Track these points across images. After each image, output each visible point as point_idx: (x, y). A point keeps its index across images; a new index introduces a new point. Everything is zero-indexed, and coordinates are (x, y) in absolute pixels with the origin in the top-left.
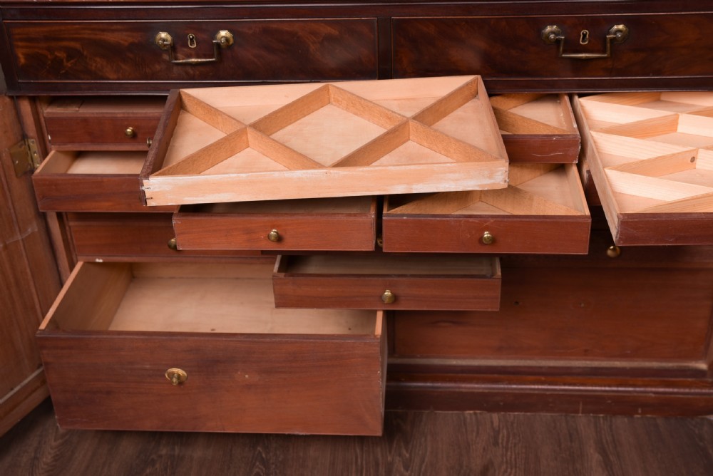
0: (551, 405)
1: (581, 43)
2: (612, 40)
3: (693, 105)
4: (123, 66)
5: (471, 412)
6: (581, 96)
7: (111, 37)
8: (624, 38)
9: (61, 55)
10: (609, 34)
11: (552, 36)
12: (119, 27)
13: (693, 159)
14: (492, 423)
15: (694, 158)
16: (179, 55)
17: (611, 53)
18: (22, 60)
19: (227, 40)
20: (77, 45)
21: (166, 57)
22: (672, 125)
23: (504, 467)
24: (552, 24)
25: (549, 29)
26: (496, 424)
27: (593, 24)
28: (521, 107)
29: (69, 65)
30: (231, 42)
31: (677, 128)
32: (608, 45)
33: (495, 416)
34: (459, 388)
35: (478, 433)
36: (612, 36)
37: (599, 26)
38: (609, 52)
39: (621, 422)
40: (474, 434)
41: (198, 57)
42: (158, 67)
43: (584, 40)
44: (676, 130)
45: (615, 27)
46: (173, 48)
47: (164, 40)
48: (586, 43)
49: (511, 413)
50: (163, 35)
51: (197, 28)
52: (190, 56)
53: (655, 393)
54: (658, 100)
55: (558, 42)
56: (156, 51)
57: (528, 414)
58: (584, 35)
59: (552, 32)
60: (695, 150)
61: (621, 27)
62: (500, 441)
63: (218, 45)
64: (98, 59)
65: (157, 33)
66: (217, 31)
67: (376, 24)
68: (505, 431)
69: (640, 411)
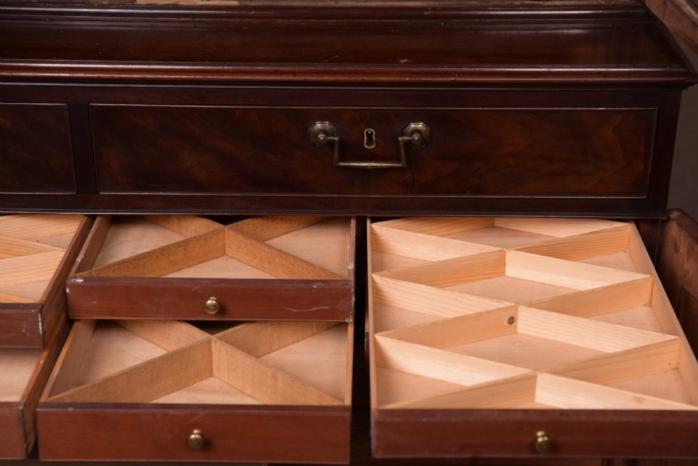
1: (366, 146)
2: (408, 144)
3: (538, 235)
6: (374, 220)
8: (423, 140)
10: (403, 134)
11: (321, 136)
13: (512, 320)
15: (512, 318)
17: (407, 162)
22: (498, 266)
24: (322, 119)
25: (319, 125)
27: (379, 120)
28: (294, 233)
31: (504, 269)
32: (402, 151)
36: (406, 138)
37: (388, 124)
38: (404, 160)
43: (369, 142)
44: (504, 273)
45: (412, 126)
48: (373, 147)
54: (492, 227)
55: (329, 144)
58: (370, 136)
59: (323, 131)
60: (513, 307)
61: (420, 126)
67: (67, 113)
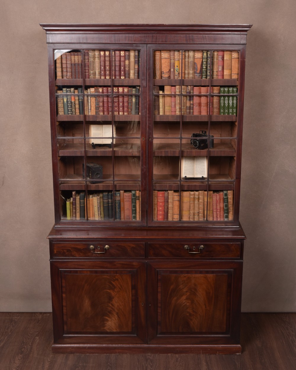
0: (193, 351)
2: (200, 249)
4: (81, 254)
5: (170, 354)
7: (79, 247)
8: (203, 249)
9: (65, 251)
10: (200, 247)
11: (186, 248)
12: (81, 244)
14: (176, 357)
16: (96, 251)
17: (201, 252)
18: (55, 252)
19: (108, 248)
20: (70, 248)
21: (92, 252)
23: (179, 366)
24: (186, 245)
25: (186, 246)
26: (177, 357)
27: (196, 245)
29: (67, 253)
30: (109, 248)
33: (177, 355)
34: (167, 346)
35: (172, 359)
37: (197, 246)
39: (213, 356)
40: (171, 359)
41: (100, 252)
42: (89, 254)
43: (194, 249)
46: (94, 250)
47: (92, 247)
49: (182, 354)
50: (91, 246)
51: (100, 245)
52: (98, 252)
53: (221, 346)
55: (188, 249)
56: (89, 250)
57: (187, 354)
58: (194, 248)
61: (202, 246)
62: (178, 361)
63: (106, 249)
64: (74, 252)
65: (90, 246)
66: (105, 246)
67: (144, 244)
68: (180, 359)
69: (218, 353)
